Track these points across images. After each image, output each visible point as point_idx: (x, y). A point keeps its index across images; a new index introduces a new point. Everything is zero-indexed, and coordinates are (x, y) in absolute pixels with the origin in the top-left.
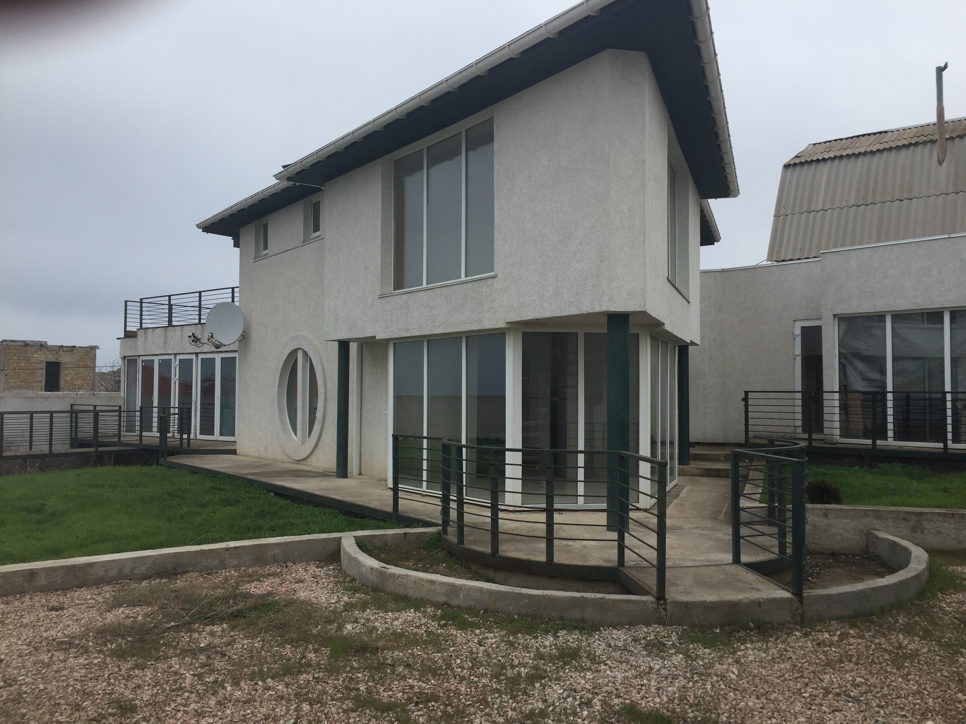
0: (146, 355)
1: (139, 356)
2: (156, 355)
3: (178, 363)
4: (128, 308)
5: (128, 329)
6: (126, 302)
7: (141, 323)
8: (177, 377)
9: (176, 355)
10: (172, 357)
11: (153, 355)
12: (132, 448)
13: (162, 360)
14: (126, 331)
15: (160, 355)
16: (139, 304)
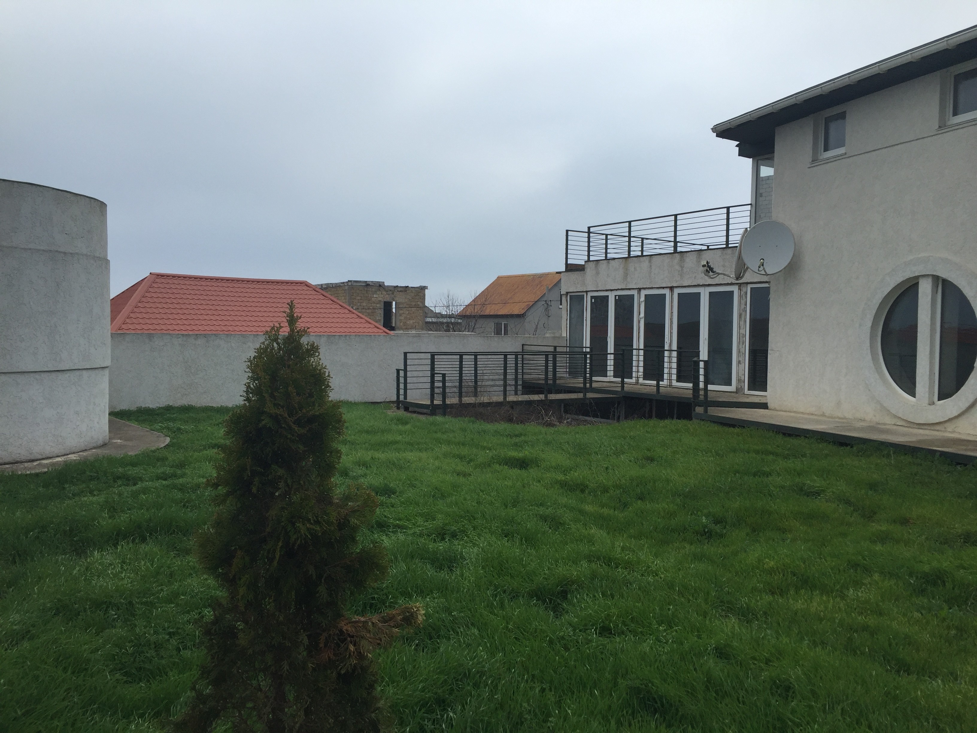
0: (597, 291)
1: (587, 292)
2: (612, 290)
3: (643, 299)
4: (569, 238)
5: (570, 262)
6: (567, 231)
7: (589, 256)
8: (642, 315)
9: (639, 290)
10: (635, 293)
11: (607, 290)
12: (612, 396)
13: (619, 296)
14: (567, 264)
15: (616, 290)
16: (586, 235)
